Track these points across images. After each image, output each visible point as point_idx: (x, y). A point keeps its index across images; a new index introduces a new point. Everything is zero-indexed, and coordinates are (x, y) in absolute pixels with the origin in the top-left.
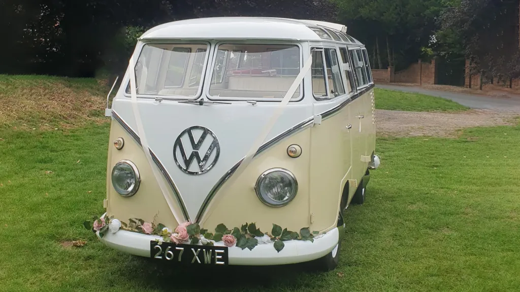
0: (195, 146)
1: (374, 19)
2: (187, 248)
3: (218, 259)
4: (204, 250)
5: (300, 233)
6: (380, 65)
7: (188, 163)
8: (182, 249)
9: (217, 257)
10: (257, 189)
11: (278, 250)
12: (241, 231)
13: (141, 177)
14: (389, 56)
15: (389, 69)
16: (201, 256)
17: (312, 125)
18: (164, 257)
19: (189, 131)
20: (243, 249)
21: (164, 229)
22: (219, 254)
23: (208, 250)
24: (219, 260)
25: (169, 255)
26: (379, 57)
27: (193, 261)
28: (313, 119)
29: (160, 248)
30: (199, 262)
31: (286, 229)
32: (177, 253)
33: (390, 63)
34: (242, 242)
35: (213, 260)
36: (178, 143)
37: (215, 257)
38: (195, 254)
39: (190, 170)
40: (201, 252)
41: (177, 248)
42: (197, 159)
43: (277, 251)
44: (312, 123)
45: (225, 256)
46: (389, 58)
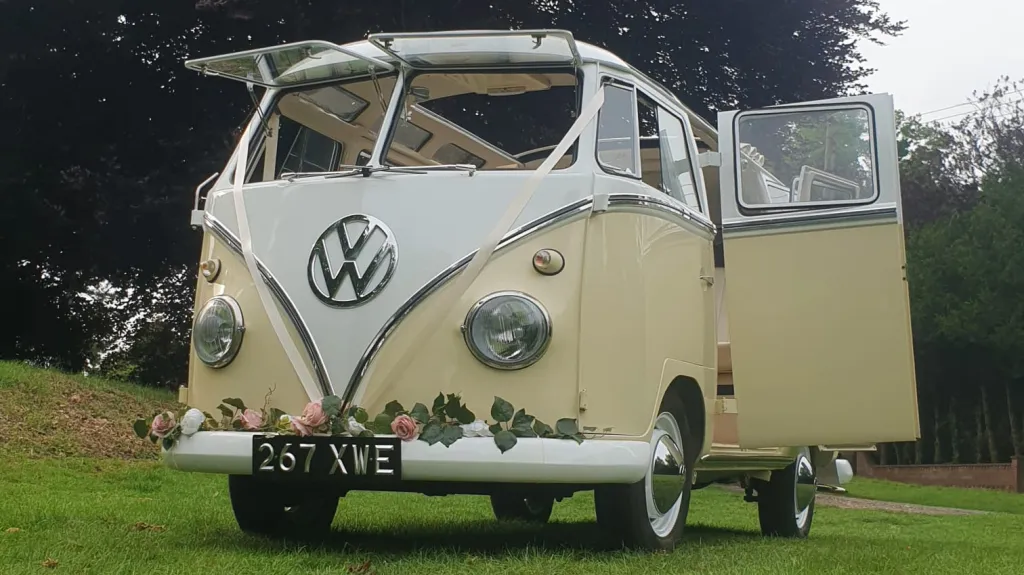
0: (349, 253)
1: (972, 340)
2: (323, 444)
3: (381, 462)
4: (354, 446)
5: (557, 428)
6: (993, 453)
7: (333, 285)
8: (312, 445)
9: (379, 459)
10: (467, 332)
11: (503, 449)
12: (431, 413)
13: (246, 323)
14: (1013, 430)
15: (1015, 462)
16: (348, 459)
17: (590, 213)
18: (277, 467)
19: (339, 228)
20: (430, 444)
21: (282, 417)
22: (383, 453)
23: (361, 446)
24: (383, 465)
25: (287, 462)
26: (989, 432)
27: (333, 471)
28: (591, 201)
29: (271, 449)
30: (344, 471)
31: (523, 411)
32: (301, 454)
33: (1016, 449)
34: (429, 432)
35: (371, 465)
36: (319, 250)
37: (374, 460)
38: (337, 455)
39: (337, 298)
40: (349, 450)
41: (302, 445)
42: (351, 277)
43: (500, 451)
44: (589, 208)
45: (395, 457)
46: (1014, 436)
